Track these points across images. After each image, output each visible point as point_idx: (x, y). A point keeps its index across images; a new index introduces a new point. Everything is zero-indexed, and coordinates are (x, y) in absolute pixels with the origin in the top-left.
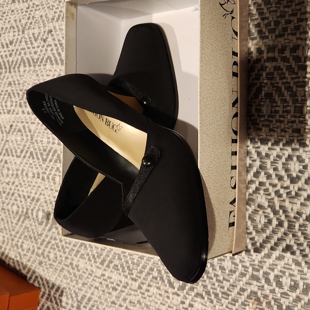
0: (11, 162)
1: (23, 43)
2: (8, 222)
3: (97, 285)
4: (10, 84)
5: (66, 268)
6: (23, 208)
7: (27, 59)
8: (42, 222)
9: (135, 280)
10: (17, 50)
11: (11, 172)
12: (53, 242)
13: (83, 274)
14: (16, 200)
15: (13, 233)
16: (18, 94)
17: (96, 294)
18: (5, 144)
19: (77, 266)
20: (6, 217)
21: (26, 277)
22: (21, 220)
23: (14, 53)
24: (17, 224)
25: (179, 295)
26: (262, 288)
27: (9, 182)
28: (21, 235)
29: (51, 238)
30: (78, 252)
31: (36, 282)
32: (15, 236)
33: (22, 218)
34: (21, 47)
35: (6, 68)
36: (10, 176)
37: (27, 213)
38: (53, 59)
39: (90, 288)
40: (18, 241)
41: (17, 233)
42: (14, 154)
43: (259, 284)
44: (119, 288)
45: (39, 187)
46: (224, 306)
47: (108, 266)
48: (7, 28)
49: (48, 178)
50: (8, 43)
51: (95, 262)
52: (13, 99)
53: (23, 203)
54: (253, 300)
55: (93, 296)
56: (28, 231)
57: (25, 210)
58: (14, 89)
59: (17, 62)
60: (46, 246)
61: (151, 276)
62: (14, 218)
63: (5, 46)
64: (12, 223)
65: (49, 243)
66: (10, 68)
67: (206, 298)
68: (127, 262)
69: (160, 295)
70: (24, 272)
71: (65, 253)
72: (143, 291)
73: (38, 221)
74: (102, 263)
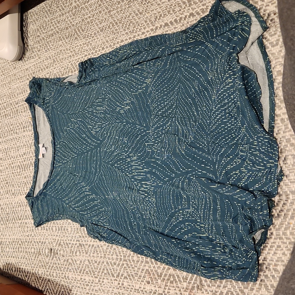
0: (29, 223)
1: (31, 154)
2: (29, 260)
3: (79, 285)
4: (25, 177)
5: (62, 280)
6: (37, 249)
8: (48, 255)
9: (97, 277)
10: (28, 158)
11: (29, 229)
12: (55, 266)
13: (72, 281)
14: (33, 245)
15: (33, 265)
17: (79, 291)
18: (25, 213)
19: (68, 277)
20: (28, 256)
21: (42, 290)
22: (37, 257)
23: (26, 159)
25: (117, 280)
26: (150, 267)
27: (29, 235)
28: (37, 265)
29: (54, 264)
30: (68, 268)
31: (48, 292)
32: (34, 267)
33: (37, 255)
35: (22, 168)
36: (29, 231)
37: (39, 252)
39: (76, 288)
40: (36, 270)
41: (35, 265)
43: (149, 265)
44: (90, 284)
45: (45, 235)
46: (136, 280)
47: (83, 273)
48: (21, 146)
49: (49, 229)
50: (23, 154)
51: (77, 272)
52: (28, 186)
53: (37, 246)
54: (147, 274)
55: (77, 293)
56: (41, 262)
57: (38, 250)
58: (28, 180)
59: (28, 164)
60: (51, 269)
61: (104, 273)
62: (33, 256)
63: (21, 156)
64: (32, 259)
65: (52, 267)
66: (25, 168)
67: (128, 279)
68: (92, 268)
69: (109, 282)
70: (40, 288)
71: (61, 271)
72: (101, 282)
73: (46, 255)
74: (80, 272)
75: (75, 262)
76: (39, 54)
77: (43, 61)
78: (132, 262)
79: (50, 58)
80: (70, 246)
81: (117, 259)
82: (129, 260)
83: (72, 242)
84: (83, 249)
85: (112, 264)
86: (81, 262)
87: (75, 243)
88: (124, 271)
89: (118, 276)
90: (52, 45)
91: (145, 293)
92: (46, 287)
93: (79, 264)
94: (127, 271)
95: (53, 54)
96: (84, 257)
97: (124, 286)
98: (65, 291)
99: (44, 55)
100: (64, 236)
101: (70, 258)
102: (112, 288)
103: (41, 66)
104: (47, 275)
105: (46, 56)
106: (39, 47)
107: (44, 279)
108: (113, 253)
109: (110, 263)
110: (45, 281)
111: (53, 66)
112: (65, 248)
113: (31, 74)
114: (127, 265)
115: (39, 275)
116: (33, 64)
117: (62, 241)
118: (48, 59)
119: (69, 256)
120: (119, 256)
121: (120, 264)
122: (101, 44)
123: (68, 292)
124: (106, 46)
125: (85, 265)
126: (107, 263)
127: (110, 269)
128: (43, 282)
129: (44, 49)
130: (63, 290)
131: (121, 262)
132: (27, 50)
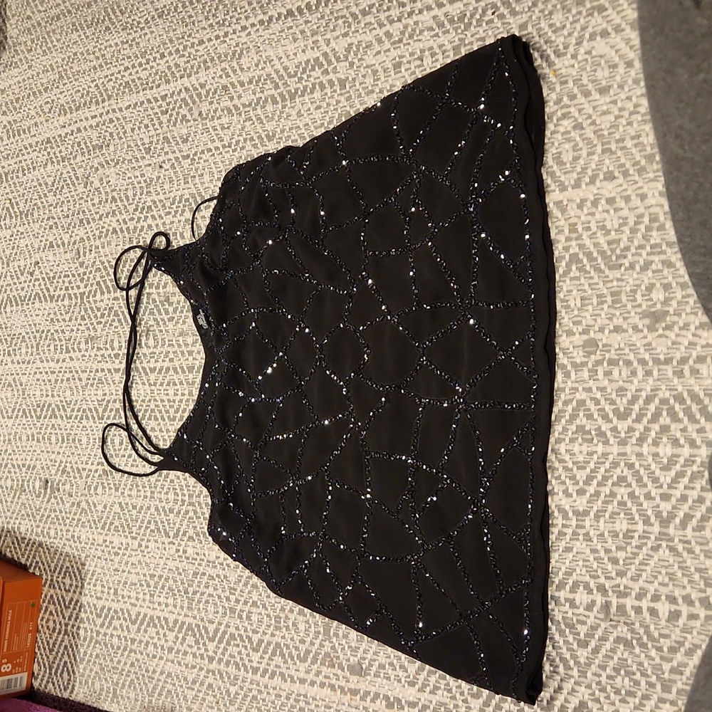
1: (9, 278)
3: (99, 554)
5: (67, 543)
6: (18, 480)
7: (14, 296)
8: (40, 493)
9: (136, 538)
12: (53, 516)
13: (86, 546)
14: (9, 472)
16: (6, 339)
17: (99, 566)
19: (79, 538)
21: (26, 565)
22: (17, 496)
24: (12, 502)
25: (174, 544)
28: (18, 514)
29: (51, 511)
30: (79, 520)
31: (37, 569)
32: (11, 518)
33: (18, 493)
34: (6, 283)
37: (22, 485)
38: (41, 295)
39: (93, 560)
40: (14, 524)
41: (13, 513)
42: (5, 415)
44: (121, 552)
45: (34, 451)
47: (109, 530)
49: (44, 438)
51: (97, 528)
53: (18, 474)
55: (97, 569)
56: (25, 508)
57: (20, 483)
60: (46, 522)
61: (149, 530)
62: (9, 494)
64: (6, 501)
65: (48, 517)
68: (126, 520)
69: (158, 548)
70: (23, 561)
71: (65, 525)
72: (143, 548)
73: (35, 493)
74: (103, 528)
75: (93, 508)
76: (30, 58)
77: (38, 74)
78: (204, 506)
79: (53, 70)
80: (84, 474)
81: (176, 501)
82: (200, 504)
83: (88, 467)
84: (111, 482)
85: (165, 512)
86: (105, 507)
87: (93, 468)
88: (188, 526)
89: (176, 535)
90: (58, 41)
91: (226, 568)
92: (34, 557)
93: (102, 512)
94: (194, 525)
95: (60, 60)
96: (112, 497)
97: (187, 555)
98: (72, 567)
99: (41, 61)
100: (73, 454)
101: (83, 498)
102: (164, 558)
103: (34, 86)
104: (37, 535)
105: (44, 63)
106: (29, 43)
107: (31, 542)
108: (169, 489)
109: (161, 510)
110: (32, 546)
111: (58, 87)
112: (75, 478)
113: (12, 103)
114: (195, 512)
115: (20, 533)
116: (17, 79)
117: (68, 464)
118: (48, 71)
119: (82, 495)
120: (180, 495)
121: (182, 512)
122: (159, 46)
123: (78, 569)
124: (168, 51)
125: (112, 513)
126: (157, 509)
127: (162, 522)
128: (29, 548)
129: (41, 47)
130: (68, 564)
131: (184, 507)
132: (5, 48)
